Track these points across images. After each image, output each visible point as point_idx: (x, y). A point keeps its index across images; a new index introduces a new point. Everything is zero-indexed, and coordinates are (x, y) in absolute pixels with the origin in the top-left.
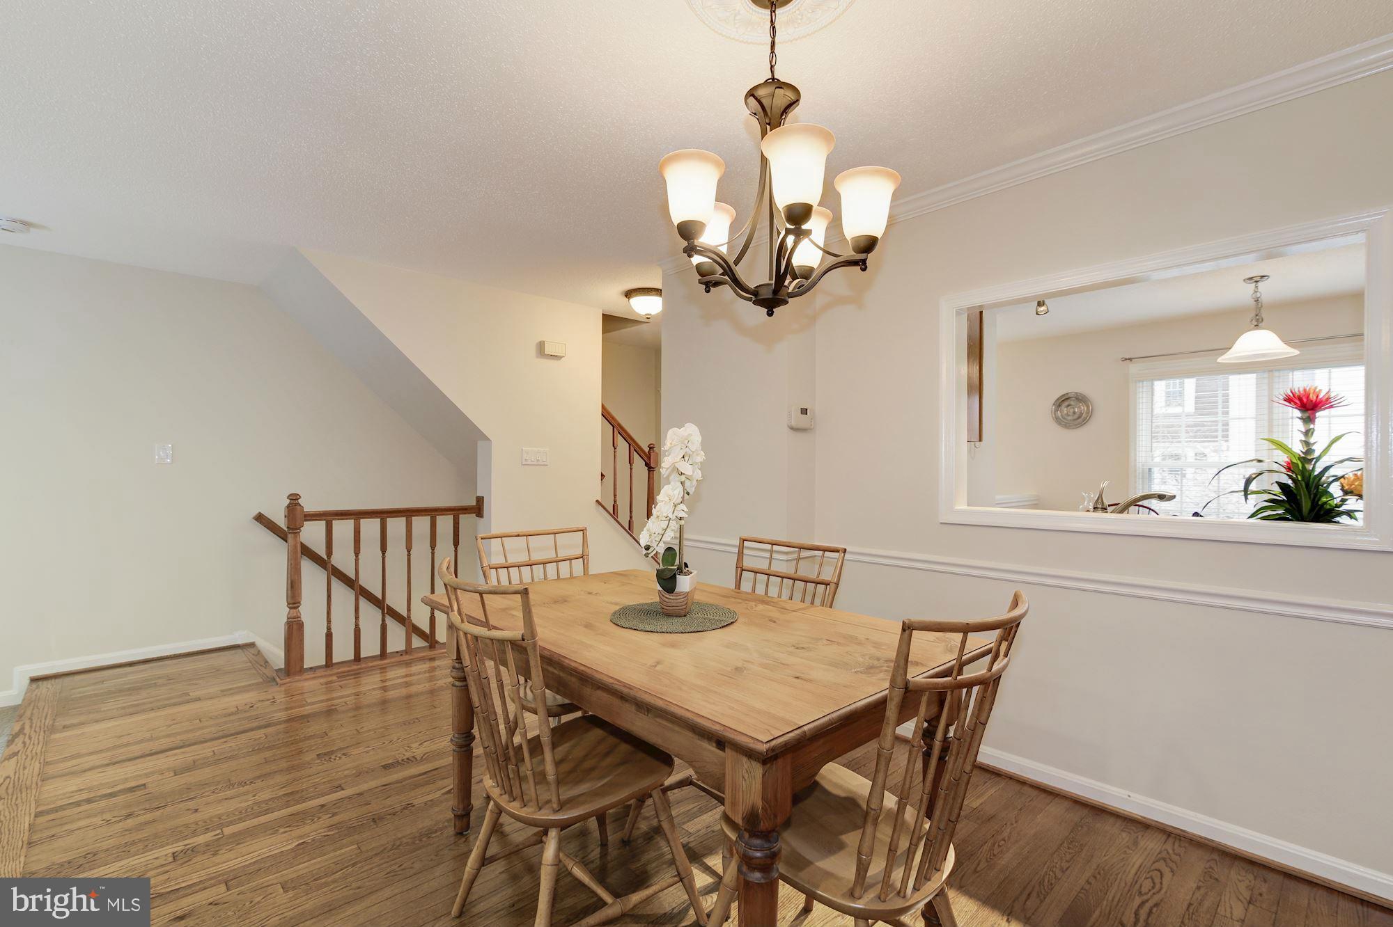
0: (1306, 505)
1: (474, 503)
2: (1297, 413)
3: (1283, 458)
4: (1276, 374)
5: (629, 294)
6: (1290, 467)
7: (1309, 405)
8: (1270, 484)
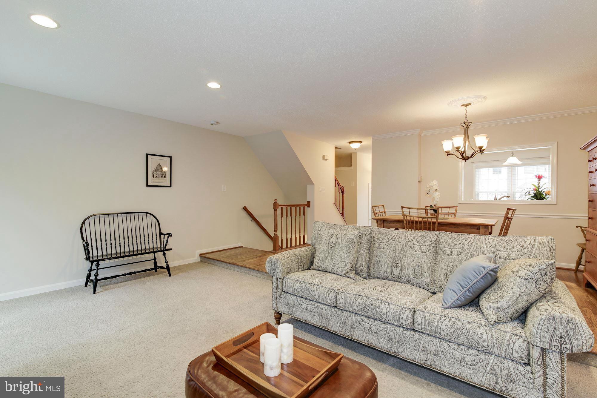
0: (539, 197)
1: (306, 203)
2: (537, 179)
3: (534, 187)
4: (513, 167)
5: (350, 143)
6: (535, 190)
7: (539, 178)
8: (532, 193)
